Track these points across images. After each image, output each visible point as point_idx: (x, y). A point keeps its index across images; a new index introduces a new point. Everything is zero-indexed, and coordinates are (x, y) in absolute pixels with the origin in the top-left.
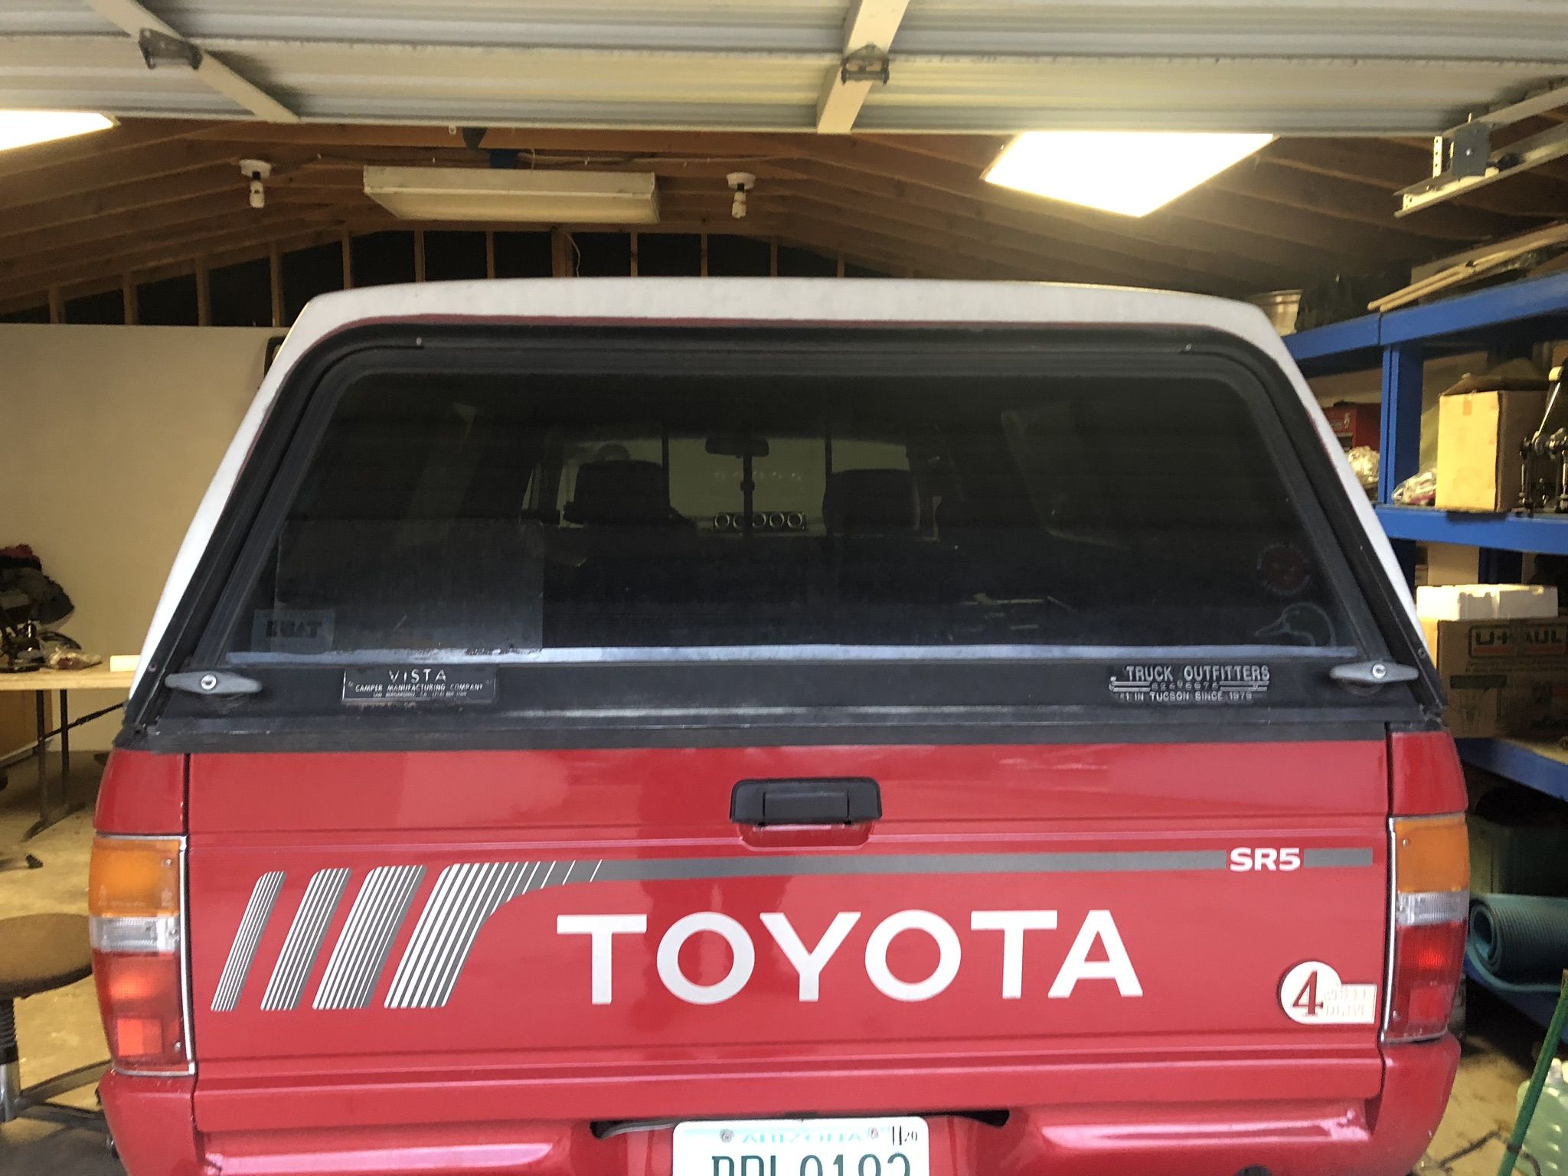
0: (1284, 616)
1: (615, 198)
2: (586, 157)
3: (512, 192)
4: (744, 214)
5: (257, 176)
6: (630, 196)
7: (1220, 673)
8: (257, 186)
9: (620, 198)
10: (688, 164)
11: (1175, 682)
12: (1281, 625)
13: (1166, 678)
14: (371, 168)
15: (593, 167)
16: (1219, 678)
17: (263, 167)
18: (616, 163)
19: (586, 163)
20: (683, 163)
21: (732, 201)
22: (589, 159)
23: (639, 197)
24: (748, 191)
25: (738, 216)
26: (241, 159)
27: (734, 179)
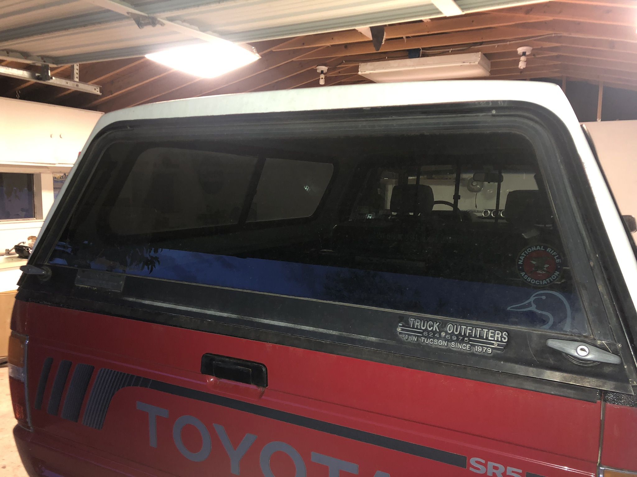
0: (532, 299)
1: (461, 66)
2: (450, 49)
3: (417, 68)
4: (525, 67)
5: (322, 72)
6: (468, 64)
7: (472, 332)
8: (322, 76)
9: (463, 65)
10: (498, 46)
11: (440, 333)
12: (529, 305)
13: (434, 330)
14: (362, 64)
15: (453, 53)
16: (470, 335)
17: (325, 68)
18: (464, 50)
19: (450, 51)
20: (495, 46)
21: (519, 61)
22: (451, 49)
23: (472, 64)
24: (528, 56)
25: (522, 68)
26: (317, 66)
27: (520, 50)
